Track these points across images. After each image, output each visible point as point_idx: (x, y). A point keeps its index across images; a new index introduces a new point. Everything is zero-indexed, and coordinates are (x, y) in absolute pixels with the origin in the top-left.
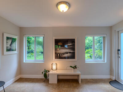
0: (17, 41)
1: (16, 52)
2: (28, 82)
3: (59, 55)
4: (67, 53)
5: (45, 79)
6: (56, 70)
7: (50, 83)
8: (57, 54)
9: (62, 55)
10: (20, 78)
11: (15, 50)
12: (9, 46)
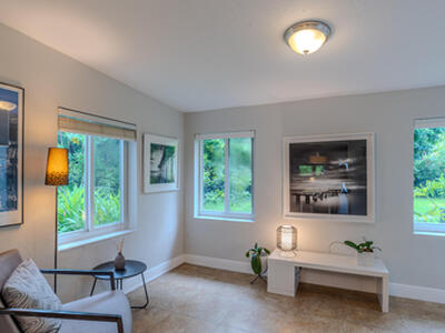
0: (176, 153)
1: (173, 186)
2: (205, 278)
3: (303, 199)
4: (335, 193)
5: (257, 276)
6: (293, 249)
7: (269, 290)
8: (298, 196)
9: (315, 200)
10: (184, 264)
11: (172, 181)
12: (156, 169)
